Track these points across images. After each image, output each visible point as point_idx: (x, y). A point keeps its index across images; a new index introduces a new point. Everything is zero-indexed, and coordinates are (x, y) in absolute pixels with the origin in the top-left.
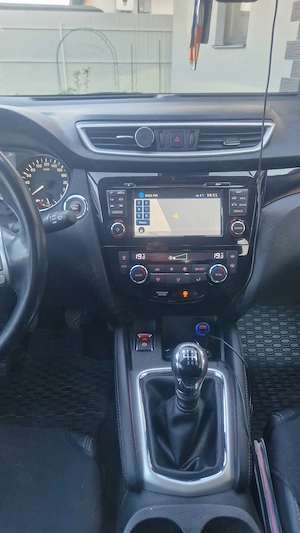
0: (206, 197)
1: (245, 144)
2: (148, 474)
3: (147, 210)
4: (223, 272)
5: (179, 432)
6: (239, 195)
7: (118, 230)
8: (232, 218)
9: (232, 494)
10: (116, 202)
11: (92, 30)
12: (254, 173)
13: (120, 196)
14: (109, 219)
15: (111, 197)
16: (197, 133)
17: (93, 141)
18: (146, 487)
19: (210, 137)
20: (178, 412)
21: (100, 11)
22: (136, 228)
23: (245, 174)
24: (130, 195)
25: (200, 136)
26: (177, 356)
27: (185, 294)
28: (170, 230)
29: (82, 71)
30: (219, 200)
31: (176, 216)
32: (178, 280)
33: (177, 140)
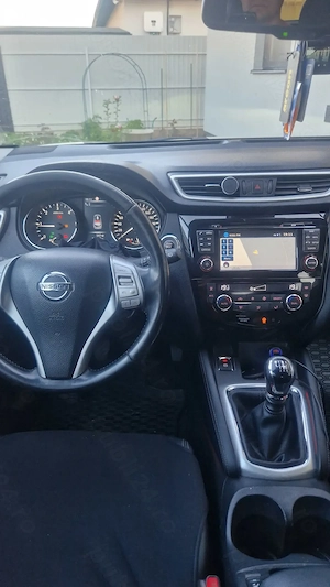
0: (282, 236)
1: (317, 190)
2: (244, 463)
3: (231, 248)
4: (298, 301)
5: (267, 432)
6: (311, 234)
7: (207, 264)
8: (306, 254)
9: (315, 481)
10: (205, 241)
11: (119, 55)
12: (323, 214)
13: (209, 236)
14: (199, 256)
15: (200, 236)
16: (275, 181)
17: (184, 189)
18: (244, 474)
19: (286, 185)
20: (266, 414)
21: (128, 34)
22: (222, 263)
23: (316, 216)
24: (217, 235)
25: (278, 184)
26: (270, 367)
27: (264, 320)
28: (250, 264)
29: (112, 100)
30: (294, 239)
31: (256, 252)
32: (259, 308)
33: (258, 187)
